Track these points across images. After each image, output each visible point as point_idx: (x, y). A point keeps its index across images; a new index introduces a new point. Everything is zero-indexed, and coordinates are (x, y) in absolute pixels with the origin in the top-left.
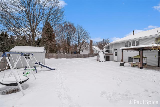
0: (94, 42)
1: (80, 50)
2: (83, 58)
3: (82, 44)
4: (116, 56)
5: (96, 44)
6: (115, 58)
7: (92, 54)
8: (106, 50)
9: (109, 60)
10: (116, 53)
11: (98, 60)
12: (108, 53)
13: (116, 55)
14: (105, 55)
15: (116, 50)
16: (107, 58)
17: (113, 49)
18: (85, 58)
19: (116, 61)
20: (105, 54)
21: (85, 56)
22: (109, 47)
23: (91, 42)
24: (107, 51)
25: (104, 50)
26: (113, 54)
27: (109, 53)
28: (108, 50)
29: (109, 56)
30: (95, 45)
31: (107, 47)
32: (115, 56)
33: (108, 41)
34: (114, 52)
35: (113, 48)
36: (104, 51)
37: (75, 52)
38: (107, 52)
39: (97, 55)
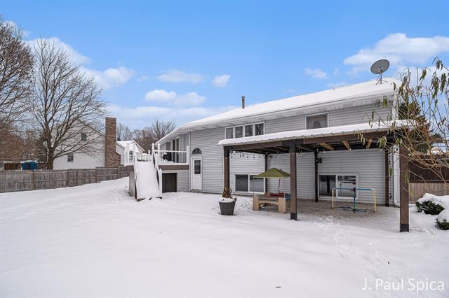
0: (127, 129)
1: (56, 153)
2: (67, 185)
3: (67, 125)
4: (199, 173)
5: (134, 136)
6: (196, 181)
7: (115, 169)
8: (165, 152)
9: (175, 191)
10: (197, 164)
11: (133, 193)
12: (171, 163)
13: (198, 170)
14: (160, 172)
15: (197, 151)
16: (169, 183)
17: (188, 151)
18: (76, 184)
19: (198, 191)
20: (160, 167)
21: (75, 179)
22: (174, 143)
23: (111, 123)
24: (168, 157)
25: (159, 151)
26: (187, 168)
27: (176, 164)
28: (172, 151)
29: (176, 174)
30: (130, 139)
31: (168, 144)
32: (196, 173)
33: (170, 128)
34: (190, 161)
35: (187, 147)
36: (157, 157)
37: (29, 164)
38: (169, 159)
39: (129, 171)
